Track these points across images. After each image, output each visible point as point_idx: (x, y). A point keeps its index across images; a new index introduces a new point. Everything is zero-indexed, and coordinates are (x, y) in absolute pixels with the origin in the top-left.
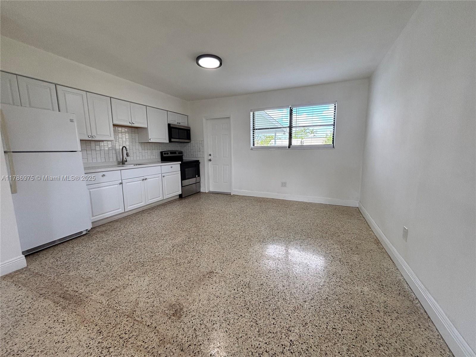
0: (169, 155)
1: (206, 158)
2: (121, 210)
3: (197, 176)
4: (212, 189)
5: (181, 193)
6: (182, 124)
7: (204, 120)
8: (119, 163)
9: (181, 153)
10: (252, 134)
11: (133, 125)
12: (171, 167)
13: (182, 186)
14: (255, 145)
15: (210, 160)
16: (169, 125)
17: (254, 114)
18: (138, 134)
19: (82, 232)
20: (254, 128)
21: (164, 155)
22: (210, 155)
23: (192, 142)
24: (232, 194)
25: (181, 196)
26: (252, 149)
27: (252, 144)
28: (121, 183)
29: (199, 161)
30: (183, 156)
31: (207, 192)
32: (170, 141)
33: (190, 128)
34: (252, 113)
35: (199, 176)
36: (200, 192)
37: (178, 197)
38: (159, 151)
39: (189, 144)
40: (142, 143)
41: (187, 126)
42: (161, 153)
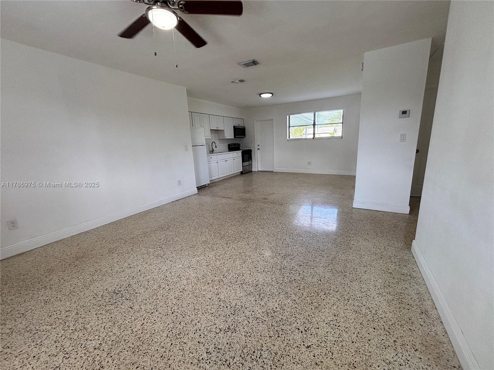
0: (233, 146)
1: (256, 147)
2: (217, 177)
3: (250, 160)
4: (260, 169)
5: (242, 171)
6: (240, 125)
7: (255, 121)
8: (210, 152)
9: (239, 145)
10: (288, 130)
11: (218, 129)
12: (237, 154)
13: (243, 166)
14: (290, 138)
15: (259, 149)
16: (234, 127)
17: (289, 117)
18: (218, 134)
19: (206, 185)
20: (289, 126)
21: (230, 147)
22: (259, 145)
23: (246, 137)
24: (274, 171)
25: (242, 173)
26: (288, 141)
27: (288, 137)
28: (217, 162)
29: (251, 150)
30: (240, 146)
31: (257, 171)
32: (235, 137)
33: (245, 127)
34: (288, 116)
35: (251, 160)
36: (251, 171)
37: (240, 173)
38: (227, 144)
39: (244, 138)
40: (219, 139)
41: (243, 126)
42: (229, 145)
